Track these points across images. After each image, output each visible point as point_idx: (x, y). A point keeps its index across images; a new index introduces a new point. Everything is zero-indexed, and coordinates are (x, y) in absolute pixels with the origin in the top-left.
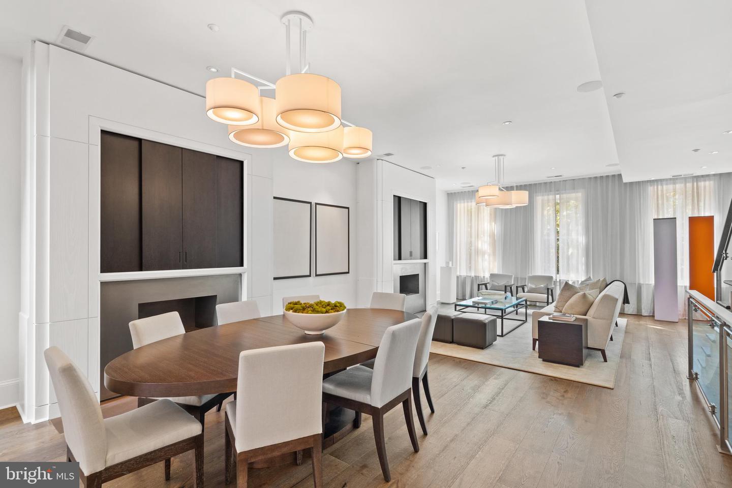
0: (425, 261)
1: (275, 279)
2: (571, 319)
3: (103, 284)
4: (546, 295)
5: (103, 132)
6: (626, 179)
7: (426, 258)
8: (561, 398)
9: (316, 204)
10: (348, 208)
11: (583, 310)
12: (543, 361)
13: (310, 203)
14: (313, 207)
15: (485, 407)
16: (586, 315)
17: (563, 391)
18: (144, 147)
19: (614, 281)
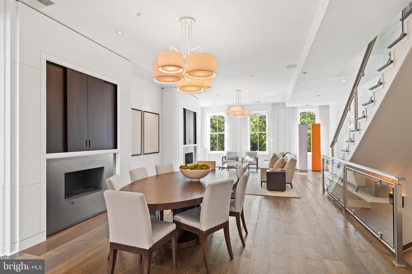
0: (195, 145)
1: (132, 155)
2: (279, 170)
3: (48, 160)
4: (256, 162)
5: (48, 62)
6: (287, 106)
7: (196, 144)
8: (285, 204)
9: (144, 111)
10: (158, 114)
11: (282, 166)
12: (269, 190)
13: (141, 111)
14: (143, 113)
15: (260, 211)
16: (283, 168)
17: (284, 201)
18: (68, 72)
19: (287, 153)
